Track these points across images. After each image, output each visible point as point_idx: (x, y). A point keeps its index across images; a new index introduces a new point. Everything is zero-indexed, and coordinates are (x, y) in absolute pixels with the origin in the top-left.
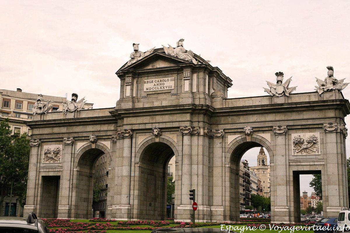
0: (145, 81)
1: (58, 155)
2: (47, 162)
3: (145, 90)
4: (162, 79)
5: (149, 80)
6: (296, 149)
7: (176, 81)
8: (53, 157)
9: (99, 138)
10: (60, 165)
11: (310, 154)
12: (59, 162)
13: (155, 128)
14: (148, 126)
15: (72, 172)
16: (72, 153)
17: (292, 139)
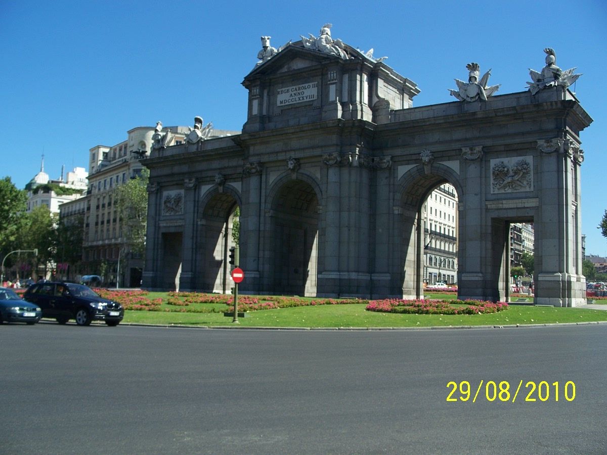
0: (279, 90)
1: (180, 204)
2: (168, 214)
3: (279, 104)
4: (301, 86)
5: (283, 89)
6: (496, 184)
7: (320, 87)
8: (174, 207)
9: (226, 179)
10: (182, 217)
11: (518, 191)
12: (180, 213)
13: (290, 159)
14: (281, 157)
15: (195, 226)
16: (195, 201)
17: (491, 168)
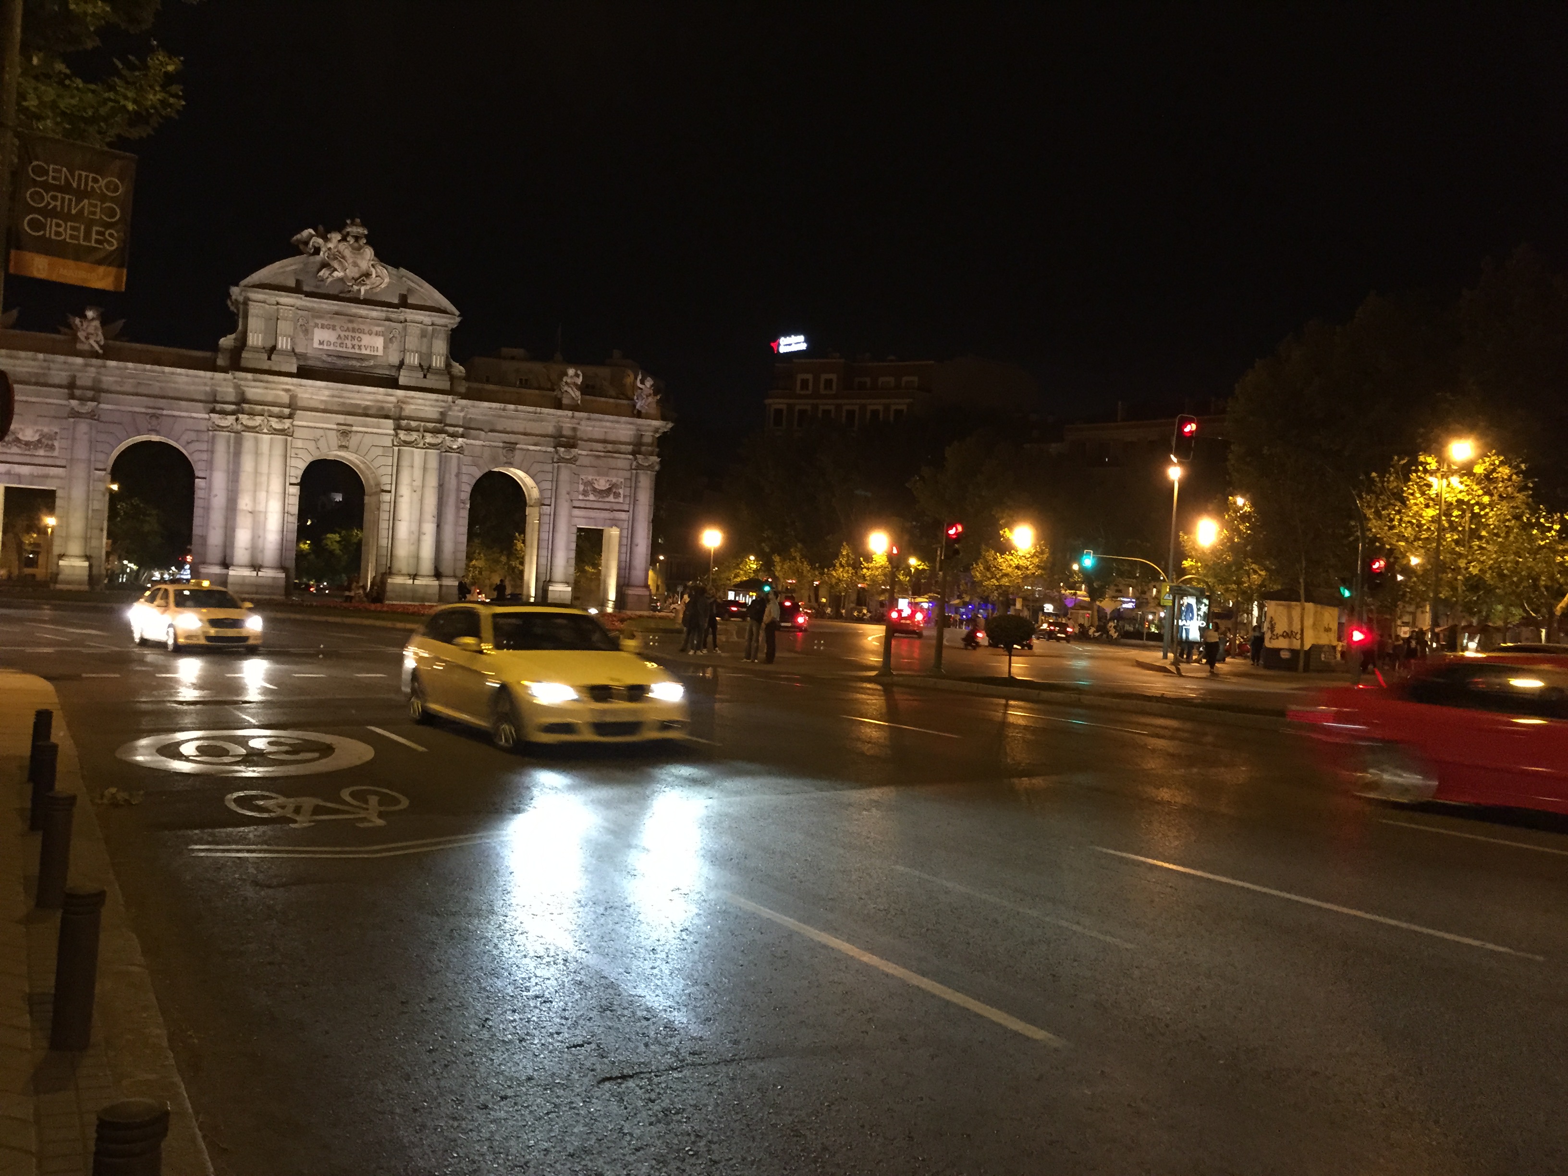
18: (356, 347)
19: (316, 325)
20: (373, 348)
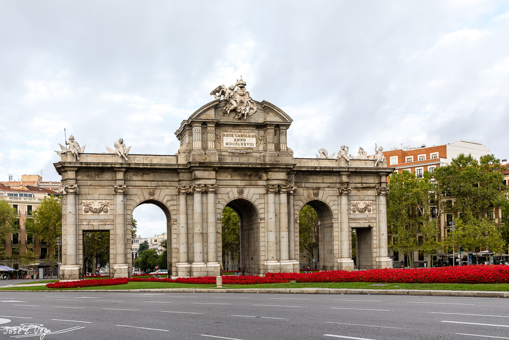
18: (243, 144)
19: (224, 135)
20: (251, 144)
